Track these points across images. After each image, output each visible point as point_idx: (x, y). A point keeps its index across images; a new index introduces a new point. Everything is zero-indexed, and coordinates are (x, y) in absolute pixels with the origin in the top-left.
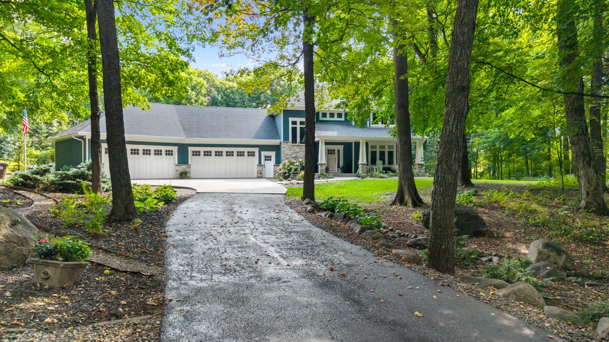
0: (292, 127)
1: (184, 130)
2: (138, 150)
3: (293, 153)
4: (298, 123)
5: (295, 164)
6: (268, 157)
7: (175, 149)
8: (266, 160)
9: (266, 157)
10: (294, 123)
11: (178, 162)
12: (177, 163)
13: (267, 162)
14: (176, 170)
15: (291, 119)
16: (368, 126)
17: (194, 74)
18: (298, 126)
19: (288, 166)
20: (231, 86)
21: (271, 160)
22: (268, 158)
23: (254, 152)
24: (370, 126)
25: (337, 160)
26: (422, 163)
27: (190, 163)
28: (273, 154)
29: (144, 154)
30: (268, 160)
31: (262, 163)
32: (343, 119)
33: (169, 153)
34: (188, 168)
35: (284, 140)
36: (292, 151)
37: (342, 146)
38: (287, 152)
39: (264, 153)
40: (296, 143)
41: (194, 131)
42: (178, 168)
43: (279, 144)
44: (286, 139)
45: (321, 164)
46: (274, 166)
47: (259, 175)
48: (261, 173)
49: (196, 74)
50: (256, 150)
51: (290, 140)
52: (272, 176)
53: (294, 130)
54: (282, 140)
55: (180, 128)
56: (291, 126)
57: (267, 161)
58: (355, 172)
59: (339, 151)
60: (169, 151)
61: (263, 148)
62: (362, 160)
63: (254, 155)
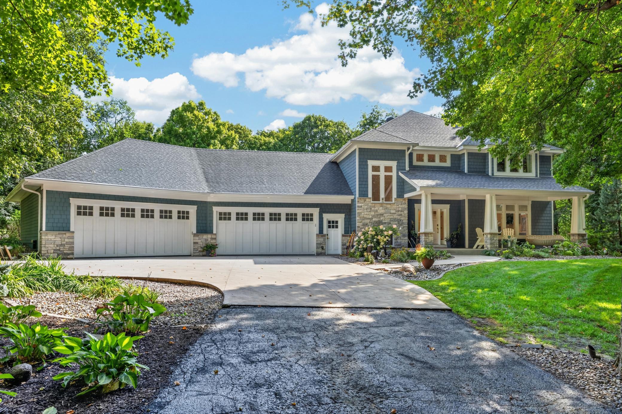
0: (373, 176)
1: (207, 181)
2: (133, 210)
3: (374, 216)
4: (382, 169)
5: (386, 233)
6: (333, 222)
7: (192, 210)
8: (329, 227)
9: (329, 222)
10: (376, 169)
11: (197, 230)
12: (195, 232)
13: (332, 231)
14: (195, 243)
15: (371, 163)
16: (490, 174)
17: (224, 125)
18: (382, 174)
19: (373, 237)
20: (267, 141)
21: (337, 227)
22: (333, 224)
23: (312, 215)
24: (493, 174)
25: (439, 227)
26: (584, 232)
27: (214, 232)
28: (340, 218)
29: (142, 216)
30: (333, 227)
31: (325, 232)
32: (448, 164)
33: (183, 216)
34: (212, 239)
35: (360, 195)
36: (373, 213)
37: (448, 206)
38: (365, 214)
39: (327, 217)
40: (379, 201)
41: (222, 183)
42: (197, 239)
43: (350, 203)
44: (363, 194)
45: (426, 234)
46: (343, 236)
47: (320, 250)
48: (322, 248)
49: (227, 126)
50: (316, 212)
51: (370, 195)
52: (340, 252)
53: (376, 179)
54: (357, 196)
55: (202, 178)
56: (370, 173)
57: (331, 229)
58: (471, 246)
59: (442, 213)
60: (183, 212)
61: (325, 208)
62: (491, 228)
63: (312, 220)
